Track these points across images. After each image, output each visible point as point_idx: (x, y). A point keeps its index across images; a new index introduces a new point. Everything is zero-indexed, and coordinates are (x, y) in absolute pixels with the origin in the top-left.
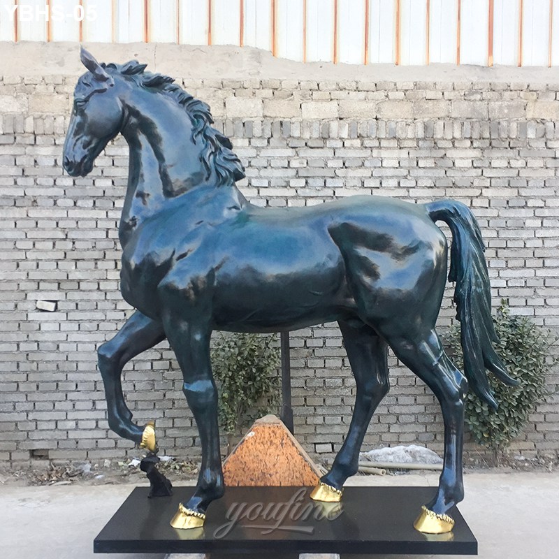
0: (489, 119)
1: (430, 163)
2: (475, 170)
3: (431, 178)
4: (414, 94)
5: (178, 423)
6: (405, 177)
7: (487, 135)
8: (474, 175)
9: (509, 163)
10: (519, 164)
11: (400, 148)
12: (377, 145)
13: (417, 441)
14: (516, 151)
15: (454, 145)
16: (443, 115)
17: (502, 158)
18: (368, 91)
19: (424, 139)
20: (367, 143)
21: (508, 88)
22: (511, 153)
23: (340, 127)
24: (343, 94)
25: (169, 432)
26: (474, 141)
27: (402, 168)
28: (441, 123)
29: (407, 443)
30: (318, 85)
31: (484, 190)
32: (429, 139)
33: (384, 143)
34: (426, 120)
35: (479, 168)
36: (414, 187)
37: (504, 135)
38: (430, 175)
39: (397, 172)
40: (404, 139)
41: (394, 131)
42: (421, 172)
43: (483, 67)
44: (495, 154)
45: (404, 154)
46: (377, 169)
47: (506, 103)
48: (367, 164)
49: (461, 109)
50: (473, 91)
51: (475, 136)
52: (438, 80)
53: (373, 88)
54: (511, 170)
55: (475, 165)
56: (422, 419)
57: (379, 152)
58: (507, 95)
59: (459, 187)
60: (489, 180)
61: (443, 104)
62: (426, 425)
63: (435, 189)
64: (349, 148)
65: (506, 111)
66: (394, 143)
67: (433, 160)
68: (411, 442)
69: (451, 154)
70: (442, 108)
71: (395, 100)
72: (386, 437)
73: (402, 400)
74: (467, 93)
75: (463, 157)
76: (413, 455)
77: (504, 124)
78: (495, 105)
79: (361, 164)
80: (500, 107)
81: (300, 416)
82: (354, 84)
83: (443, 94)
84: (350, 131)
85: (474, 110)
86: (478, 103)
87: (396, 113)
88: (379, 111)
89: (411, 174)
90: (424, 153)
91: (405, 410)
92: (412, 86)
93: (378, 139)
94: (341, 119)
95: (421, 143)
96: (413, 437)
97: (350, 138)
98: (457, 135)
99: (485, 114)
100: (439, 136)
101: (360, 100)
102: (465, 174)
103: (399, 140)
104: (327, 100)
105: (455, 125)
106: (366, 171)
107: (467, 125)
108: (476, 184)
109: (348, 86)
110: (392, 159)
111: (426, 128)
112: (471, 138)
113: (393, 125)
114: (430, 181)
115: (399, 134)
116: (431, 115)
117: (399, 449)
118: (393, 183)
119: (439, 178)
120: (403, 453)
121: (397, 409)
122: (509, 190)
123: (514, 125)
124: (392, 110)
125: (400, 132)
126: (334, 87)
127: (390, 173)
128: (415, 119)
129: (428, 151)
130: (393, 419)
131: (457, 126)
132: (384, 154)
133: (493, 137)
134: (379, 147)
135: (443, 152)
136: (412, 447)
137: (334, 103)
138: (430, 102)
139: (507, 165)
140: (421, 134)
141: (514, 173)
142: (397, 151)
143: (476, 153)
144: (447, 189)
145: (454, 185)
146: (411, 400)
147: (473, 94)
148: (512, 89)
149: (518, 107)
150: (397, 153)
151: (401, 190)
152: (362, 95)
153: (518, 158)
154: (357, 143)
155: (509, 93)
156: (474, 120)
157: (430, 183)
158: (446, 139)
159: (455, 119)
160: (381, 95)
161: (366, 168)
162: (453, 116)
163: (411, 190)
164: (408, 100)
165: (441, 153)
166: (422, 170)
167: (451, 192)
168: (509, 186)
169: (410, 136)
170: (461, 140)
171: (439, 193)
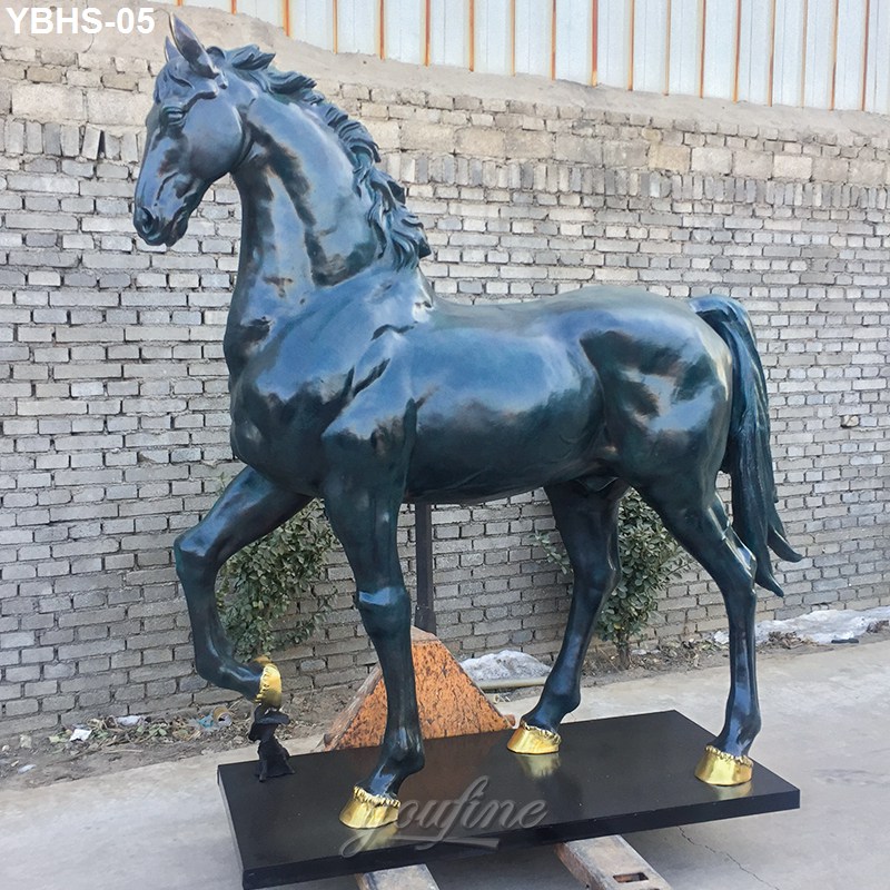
0: (604, 166)
1: (527, 228)
2: (585, 240)
3: (529, 250)
4: (507, 118)
5: (150, 657)
6: (495, 248)
7: (601, 190)
8: (584, 247)
9: (627, 232)
10: (638, 233)
11: (488, 202)
12: (456, 196)
13: (510, 644)
14: (635, 215)
15: (558, 201)
16: (544, 154)
17: (619, 224)
18: (442, 109)
19: (520, 190)
20: (442, 192)
21: (626, 123)
22: (631, 218)
23: (404, 164)
24: (406, 111)
25: (135, 675)
26: (585, 197)
27: (490, 233)
28: (542, 167)
29: (498, 648)
30: (370, 92)
31: (597, 270)
32: (526, 190)
33: (466, 194)
34: (523, 161)
35: (591, 237)
36: (505, 264)
37: (622, 191)
38: (526, 245)
39: (484, 240)
40: (494, 189)
41: (480, 174)
42: (515, 241)
43: (587, 87)
44: (612, 218)
45: (492, 212)
46: (456, 234)
47: (625, 144)
48: (442, 225)
49: (568, 148)
50: (583, 122)
51: (587, 190)
52: (539, 102)
53: (450, 106)
54: (630, 242)
55: (586, 234)
56: (517, 611)
57: (458, 207)
58: (625, 131)
59: (566, 266)
60: (603, 256)
61: (545, 139)
62: (521, 618)
63: (535, 268)
64: (416, 199)
65: (624, 155)
66: (478, 195)
67: (531, 224)
68: (501, 647)
69: (555, 214)
70: (543, 146)
71: (481, 127)
72: (470, 643)
73: (492, 585)
74: (575, 124)
75: (571, 220)
76: (509, 665)
77: (623, 174)
78: (611, 145)
79: (433, 225)
80: (617, 148)
81: (346, 625)
82: (422, 96)
83: (545, 123)
84: (418, 171)
85: (584, 150)
86: (591, 140)
87: (482, 146)
88: (458, 142)
89: (503, 244)
90: (520, 212)
91: (494, 600)
92: (503, 107)
93: (458, 186)
94: (403, 150)
95: (515, 195)
96: (504, 639)
97: (418, 183)
98: (564, 187)
99: (598, 157)
100: (540, 188)
101: (432, 123)
102: (575, 246)
103: (486, 189)
104: (382, 119)
105: (561, 172)
106: (440, 236)
107: (577, 174)
108: (587, 261)
109: (414, 97)
110: (476, 218)
111: (523, 173)
112: (580, 192)
113: (478, 166)
114: (528, 255)
115: (487, 180)
116: (529, 155)
117: (488, 659)
118: (478, 256)
119: (540, 251)
120: (495, 663)
121: (482, 600)
122: (628, 271)
123: (634, 177)
124: (476, 142)
125: (488, 177)
126: (393, 98)
127: (473, 240)
128: (508, 159)
129: (526, 209)
130: (477, 615)
131: (563, 173)
132: (466, 210)
133: (608, 193)
134: (459, 200)
135: (544, 212)
136: (505, 654)
137: (394, 126)
138: (528, 134)
139: (624, 235)
140: (515, 183)
141: (633, 247)
142: (483, 207)
143: (586, 216)
144: (550, 268)
145: (560, 263)
146: (501, 585)
147: (583, 127)
148: (632, 123)
149: (639, 151)
150: (481, 211)
151: (488, 267)
152: (434, 115)
153: (638, 225)
154: (427, 190)
155: (628, 128)
156: (585, 166)
157: (527, 258)
158: (549, 193)
159: (561, 162)
160: (460, 117)
161: (441, 231)
162: (558, 158)
163: (502, 268)
164: (497, 127)
165: (541, 213)
166: (517, 238)
167: (555, 273)
168: (628, 266)
169: (502, 184)
170: (568, 194)
171: (540, 273)
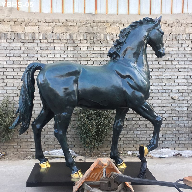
0: (93, 33)
1: (72, 49)
2: (88, 51)
3: (72, 54)
4: (66, 23)
6: (63, 53)
7: (92, 39)
8: (88, 53)
10: (104, 49)
11: (61, 43)
12: (53, 42)
14: (103, 44)
15: (80, 42)
16: (76, 31)
17: (98, 47)
18: (49, 23)
20: (49, 41)
22: (101, 45)
23: (39, 35)
24: (40, 24)
26: (88, 41)
27: (62, 50)
28: (76, 34)
30: (31, 20)
31: (92, 58)
32: (71, 40)
33: (55, 41)
34: (70, 33)
35: (90, 50)
36: (66, 57)
37: (98, 39)
38: (72, 52)
39: (60, 52)
40: (63, 40)
41: (59, 37)
42: (69, 52)
43: (94, 14)
44: (96, 45)
45: (62, 45)
46: (53, 51)
47: (99, 27)
48: (49, 48)
49: (83, 29)
51: (88, 39)
53: (51, 21)
54: (101, 51)
55: (88, 49)
57: (54, 44)
58: (99, 24)
59: (83, 57)
60: (93, 54)
61: (76, 27)
63: (74, 58)
64: (43, 43)
65: (99, 30)
67: (73, 47)
69: (80, 45)
70: (76, 29)
71: (59, 26)
74: (85, 23)
75: (84, 46)
77: (99, 35)
78: (95, 28)
79: (47, 49)
80: (97, 28)
82: (44, 20)
83: (76, 24)
84: (43, 37)
85: (87, 30)
86: (89, 27)
87: (59, 31)
88: (53, 30)
89: (65, 52)
90: (70, 45)
92: (65, 21)
93: (53, 40)
94: (39, 32)
95: (68, 41)
97: (43, 39)
98: (82, 38)
99: (92, 31)
100: (75, 39)
101: (46, 26)
102: (85, 52)
103: (60, 40)
104: (34, 26)
107: (85, 35)
108: (88, 56)
110: (58, 47)
111: (70, 36)
113: (58, 35)
115: (61, 38)
116: (72, 31)
118: (59, 55)
119: (75, 54)
123: (102, 35)
124: (58, 29)
126: (37, 21)
127: (57, 52)
128: (66, 33)
131: (81, 35)
133: (94, 39)
137: (37, 27)
138: (72, 26)
139: (100, 49)
140: (68, 38)
143: (88, 45)
145: (81, 56)
147: (87, 24)
149: (103, 29)
150: (60, 45)
151: (62, 58)
152: (47, 24)
153: (104, 47)
154: (45, 41)
156: (88, 33)
157: (72, 56)
158: (78, 40)
160: (54, 24)
161: (49, 50)
162: (80, 32)
164: (64, 26)
165: (76, 45)
166: (69, 51)
167: (79, 59)
168: (101, 57)
169: (65, 38)
170: (83, 40)
171: (76, 59)
